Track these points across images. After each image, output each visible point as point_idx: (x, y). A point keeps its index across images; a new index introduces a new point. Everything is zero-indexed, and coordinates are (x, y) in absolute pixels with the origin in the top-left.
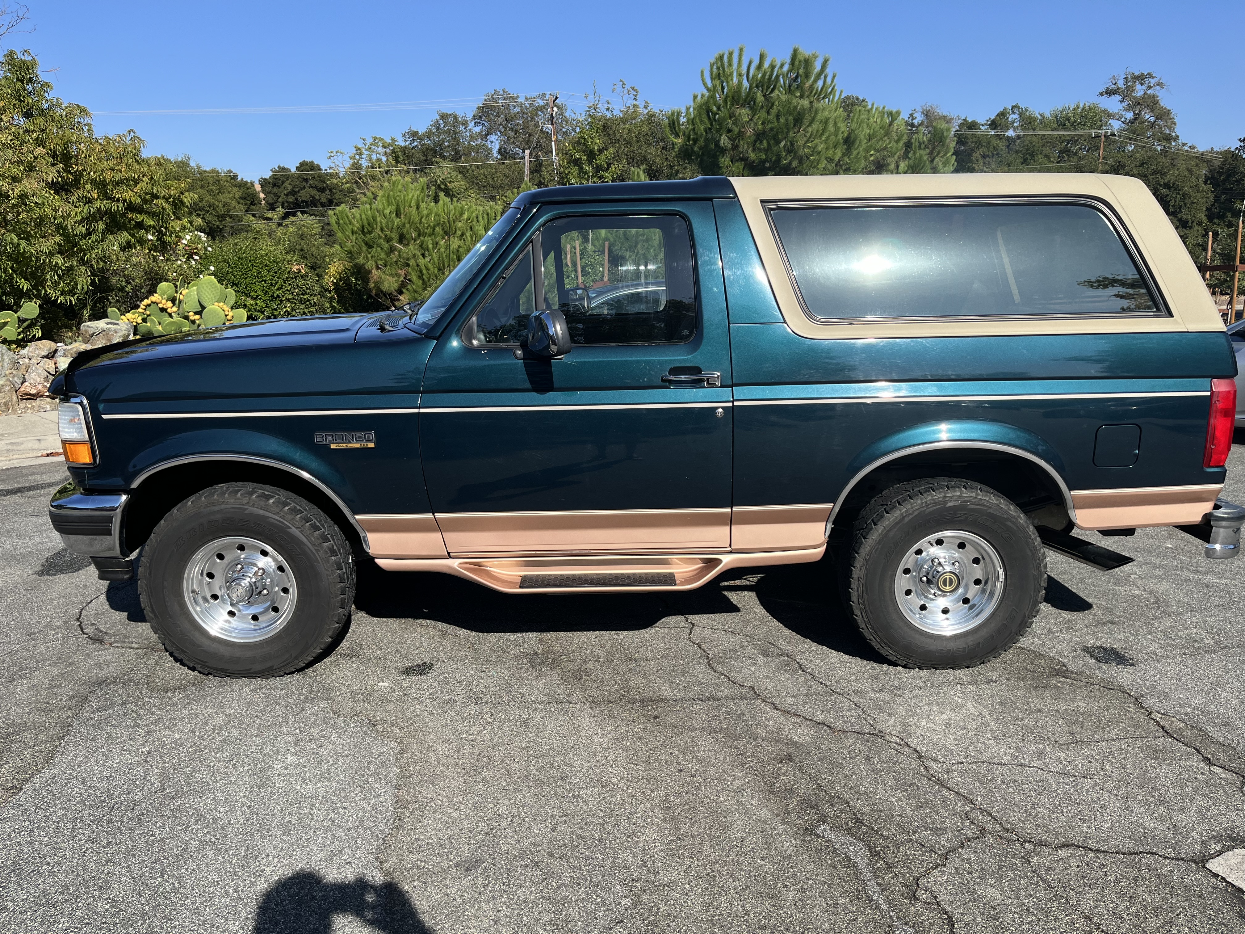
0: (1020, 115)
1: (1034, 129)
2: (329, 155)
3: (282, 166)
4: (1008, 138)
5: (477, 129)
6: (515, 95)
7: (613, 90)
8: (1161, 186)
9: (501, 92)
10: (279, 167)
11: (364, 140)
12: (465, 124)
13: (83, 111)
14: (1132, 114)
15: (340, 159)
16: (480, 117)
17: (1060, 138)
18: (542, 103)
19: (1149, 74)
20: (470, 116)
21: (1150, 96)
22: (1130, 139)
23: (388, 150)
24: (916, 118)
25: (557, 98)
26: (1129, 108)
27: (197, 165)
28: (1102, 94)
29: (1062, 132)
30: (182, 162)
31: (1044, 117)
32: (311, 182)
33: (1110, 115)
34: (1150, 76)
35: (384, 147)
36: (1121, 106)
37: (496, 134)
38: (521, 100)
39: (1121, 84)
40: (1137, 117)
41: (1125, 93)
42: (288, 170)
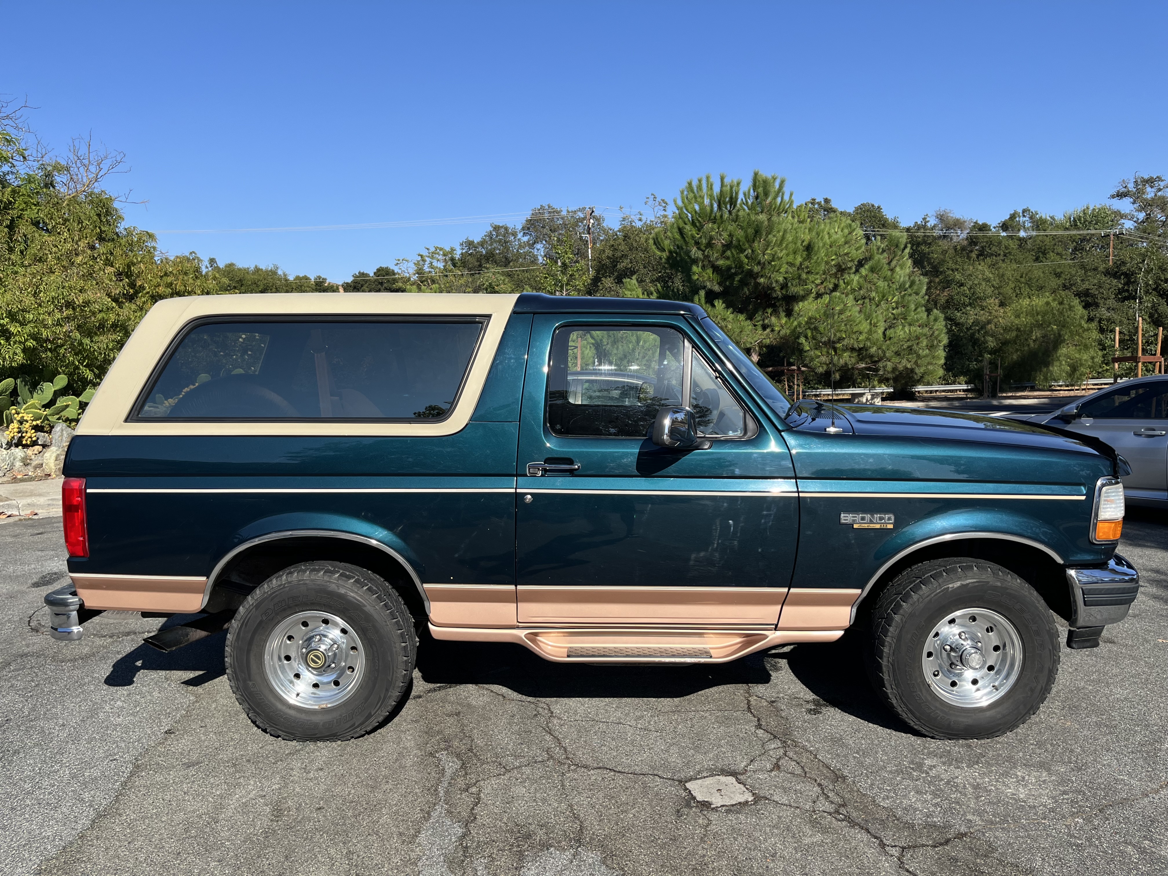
0: (1031, 218)
1: (1045, 230)
2: (397, 262)
3: (362, 271)
4: (1020, 239)
5: (525, 239)
6: (559, 209)
7: (646, 203)
8: (1162, 281)
9: (547, 207)
10: (359, 273)
11: (428, 249)
12: (514, 234)
13: (151, 236)
14: (1144, 214)
15: (405, 266)
16: (528, 229)
17: (1071, 237)
18: (582, 216)
19: (1158, 177)
20: (520, 227)
21: (1160, 197)
22: (1142, 238)
23: (447, 258)
24: (928, 221)
25: (593, 211)
26: (1141, 209)
27: (284, 274)
28: (1113, 197)
29: (1074, 232)
30: (271, 271)
31: (1054, 219)
32: (385, 285)
33: (1122, 216)
34: (1159, 179)
35: (444, 255)
36: (1132, 207)
37: (542, 243)
38: (564, 213)
39: (1131, 187)
40: (1148, 217)
41: (1137, 196)
42: (367, 275)
